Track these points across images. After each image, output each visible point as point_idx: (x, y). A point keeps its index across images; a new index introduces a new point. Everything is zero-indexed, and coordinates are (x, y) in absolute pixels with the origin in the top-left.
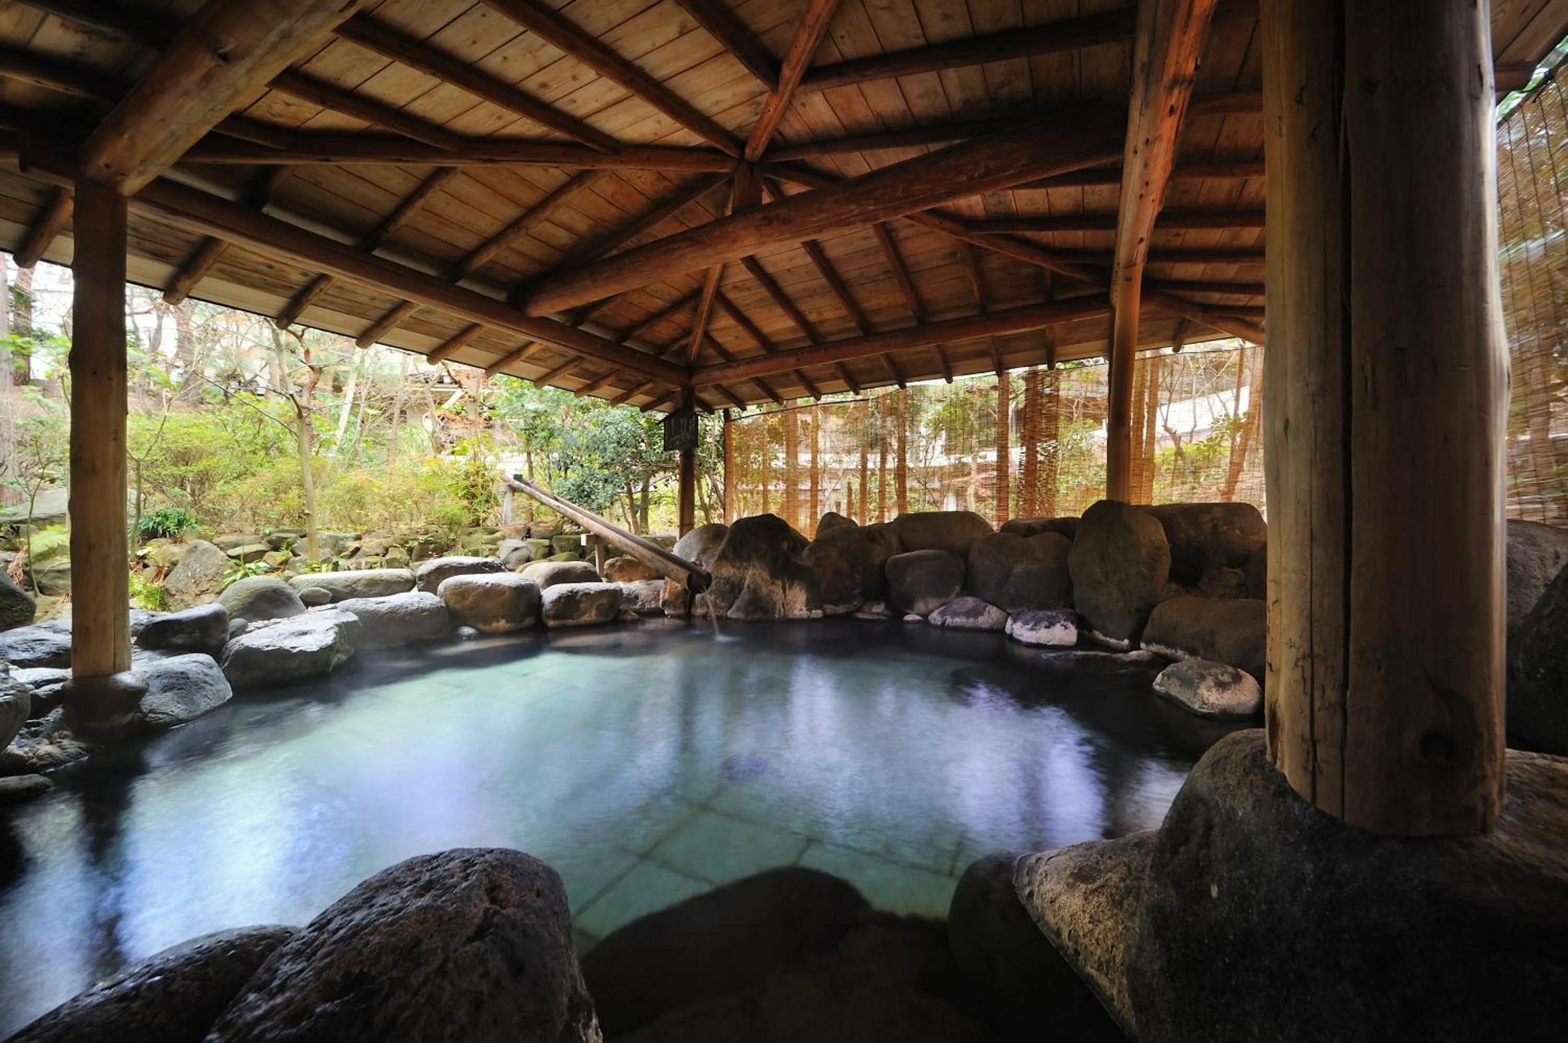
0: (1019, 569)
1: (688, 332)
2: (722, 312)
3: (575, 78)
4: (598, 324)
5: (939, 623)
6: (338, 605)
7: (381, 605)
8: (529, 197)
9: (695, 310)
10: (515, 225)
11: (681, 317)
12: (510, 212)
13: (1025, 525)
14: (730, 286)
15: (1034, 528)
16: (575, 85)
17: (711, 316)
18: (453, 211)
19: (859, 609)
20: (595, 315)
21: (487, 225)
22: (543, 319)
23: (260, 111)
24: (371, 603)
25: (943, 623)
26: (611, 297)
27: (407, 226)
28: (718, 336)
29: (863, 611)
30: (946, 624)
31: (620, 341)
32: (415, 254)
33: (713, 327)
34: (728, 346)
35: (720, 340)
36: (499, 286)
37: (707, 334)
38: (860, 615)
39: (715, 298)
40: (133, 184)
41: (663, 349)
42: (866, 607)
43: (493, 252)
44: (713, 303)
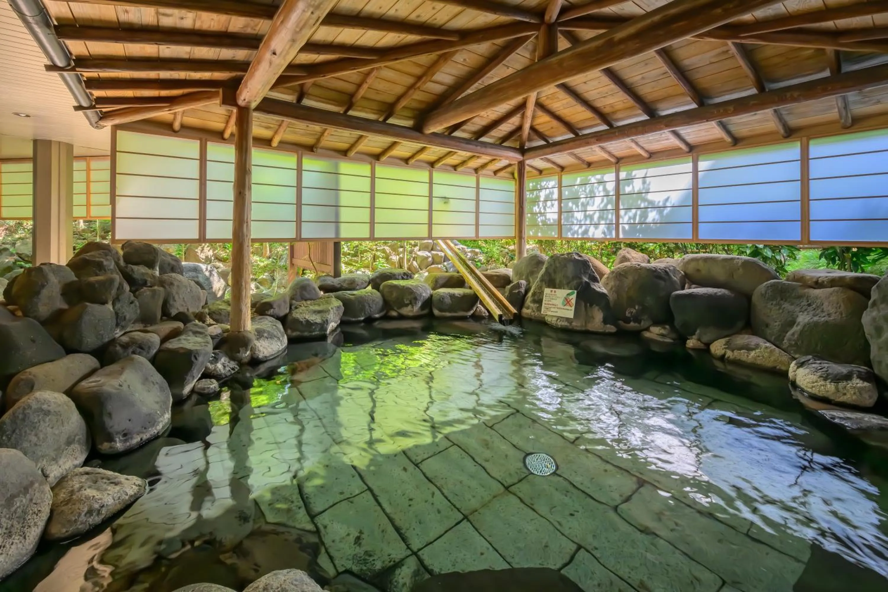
0: (803, 319)
1: (520, 128)
2: (540, 114)
3: (434, 8)
4: (464, 131)
5: (719, 354)
6: (334, 294)
7: (352, 296)
8: (418, 71)
9: (523, 117)
10: (412, 87)
11: (515, 121)
12: (410, 80)
13: (812, 278)
14: (545, 98)
16: (435, 11)
18: (381, 86)
19: (647, 329)
20: (464, 127)
21: (399, 90)
22: (434, 134)
23: (297, 61)
24: (348, 295)
25: (724, 355)
27: (362, 97)
28: (540, 128)
29: (651, 332)
30: (726, 356)
31: (477, 139)
32: (367, 110)
33: (535, 123)
34: (547, 133)
35: (541, 130)
36: (409, 118)
37: (532, 128)
38: (647, 334)
39: (535, 106)
40: (254, 105)
41: (505, 139)
42: (652, 329)
43: (403, 103)
44: (534, 110)
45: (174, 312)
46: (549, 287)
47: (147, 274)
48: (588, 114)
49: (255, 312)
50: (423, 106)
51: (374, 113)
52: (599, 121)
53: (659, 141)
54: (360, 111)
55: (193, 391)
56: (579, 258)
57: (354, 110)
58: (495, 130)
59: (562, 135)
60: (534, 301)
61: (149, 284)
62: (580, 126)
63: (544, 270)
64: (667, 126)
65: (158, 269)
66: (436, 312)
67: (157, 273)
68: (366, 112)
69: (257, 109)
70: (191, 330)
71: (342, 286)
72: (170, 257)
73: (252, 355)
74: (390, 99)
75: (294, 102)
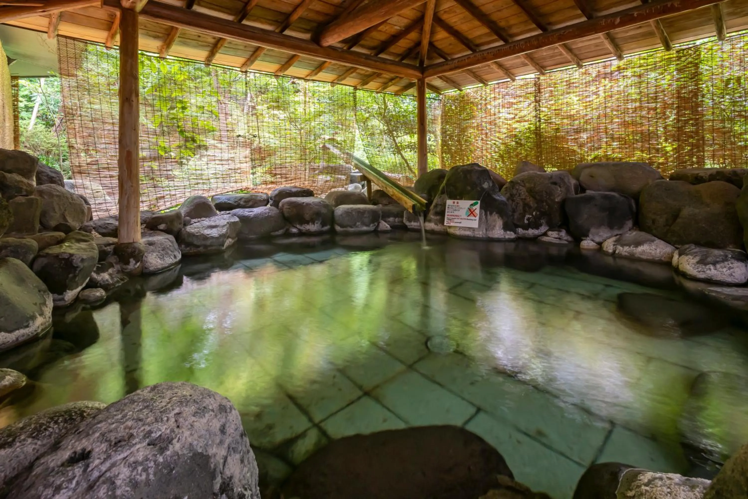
0: (687, 212)
1: (418, 44)
2: (439, 29)
4: (363, 46)
5: (611, 251)
6: (231, 212)
7: (250, 213)
9: (422, 29)
11: (413, 35)
13: (692, 175)
14: (442, 12)
15: (702, 177)
17: (432, 33)
19: (545, 234)
22: (330, 47)
24: (246, 212)
25: (614, 252)
26: (369, 28)
27: (256, 5)
28: (439, 45)
29: (548, 236)
30: (617, 252)
31: (377, 55)
32: (262, 20)
33: (434, 39)
34: (446, 50)
35: (440, 47)
36: (306, 31)
37: (431, 44)
38: (545, 239)
39: (433, 20)
40: (140, 6)
41: (404, 56)
42: (550, 233)
43: (300, 13)
44: (432, 24)
45: (53, 223)
46: (451, 198)
47: (22, 182)
48: (484, 30)
49: (145, 227)
50: (321, 18)
51: (271, 24)
52: (495, 37)
53: (552, 57)
54: (254, 21)
55: (77, 299)
56: (479, 169)
57: (249, 20)
58: (393, 47)
59: (460, 52)
60: (437, 214)
61: (24, 193)
62: (478, 42)
63: (445, 182)
64: (560, 39)
65: (35, 179)
66: (338, 228)
67: (34, 183)
68: (262, 23)
69: (144, 12)
70: (73, 238)
71: (239, 204)
72: (49, 170)
73: (142, 267)
74: (286, 9)
75: (184, 7)
